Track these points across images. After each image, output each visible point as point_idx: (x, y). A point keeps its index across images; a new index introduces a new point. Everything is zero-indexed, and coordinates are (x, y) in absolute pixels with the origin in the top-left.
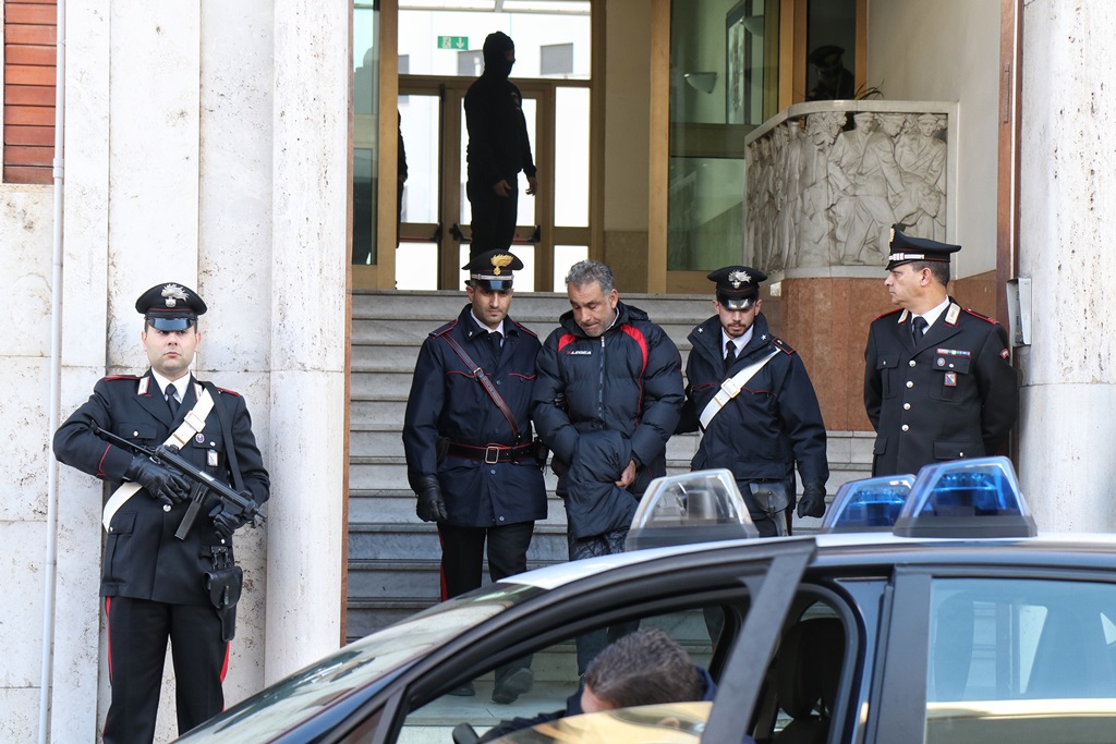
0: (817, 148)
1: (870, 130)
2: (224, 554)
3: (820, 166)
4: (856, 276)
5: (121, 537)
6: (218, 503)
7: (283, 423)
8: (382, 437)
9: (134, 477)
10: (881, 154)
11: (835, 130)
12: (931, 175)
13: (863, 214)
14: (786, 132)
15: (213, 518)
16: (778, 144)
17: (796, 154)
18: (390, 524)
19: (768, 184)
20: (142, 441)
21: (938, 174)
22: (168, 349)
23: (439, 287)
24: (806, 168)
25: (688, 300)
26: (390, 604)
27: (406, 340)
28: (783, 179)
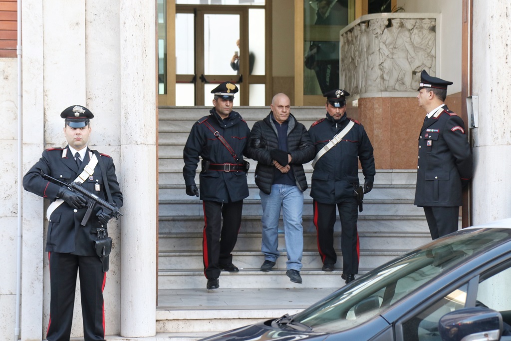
0: (374, 36)
1: (399, 27)
2: (103, 232)
3: (376, 44)
4: (394, 96)
5: (54, 224)
6: (100, 208)
7: (128, 169)
8: (172, 175)
9: (61, 196)
10: (405, 38)
11: (383, 27)
12: (428, 48)
13: (396, 67)
14: (359, 29)
15: (98, 216)
16: (356, 34)
17: (364, 39)
18: (176, 216)
19: (351, 53)
20: (64, 180)
21: (431, 48)
22: (76, 137)
23: (195, 104)
24: (369, 46)
25: (314, 109)
26: (177, 254)
27: (182, 130)
28: (359, 51)
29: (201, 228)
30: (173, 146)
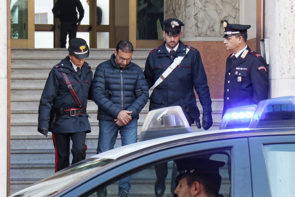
4: (206, 40)
8: (28, 103)
12: (233, 2)
13: (208, 17)
18: (31, 136)
19: (173, 6)
21: (236, 2)
23: (54, 47)
25: (144, 51)
26: (30, 166)
27: (37, 67)
28: (178, 4)
29: (50, 145)
30: (31, 80)
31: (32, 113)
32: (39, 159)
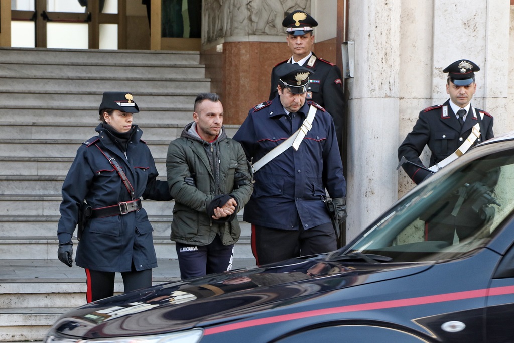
4: (263, 41)
13: (266, 7)
18: (11, 175)
25: (172, 53)
26: (11, 219)
27: (17, 75)
30: (8, 94)
31: (11, 142)
32: (23, 209)
